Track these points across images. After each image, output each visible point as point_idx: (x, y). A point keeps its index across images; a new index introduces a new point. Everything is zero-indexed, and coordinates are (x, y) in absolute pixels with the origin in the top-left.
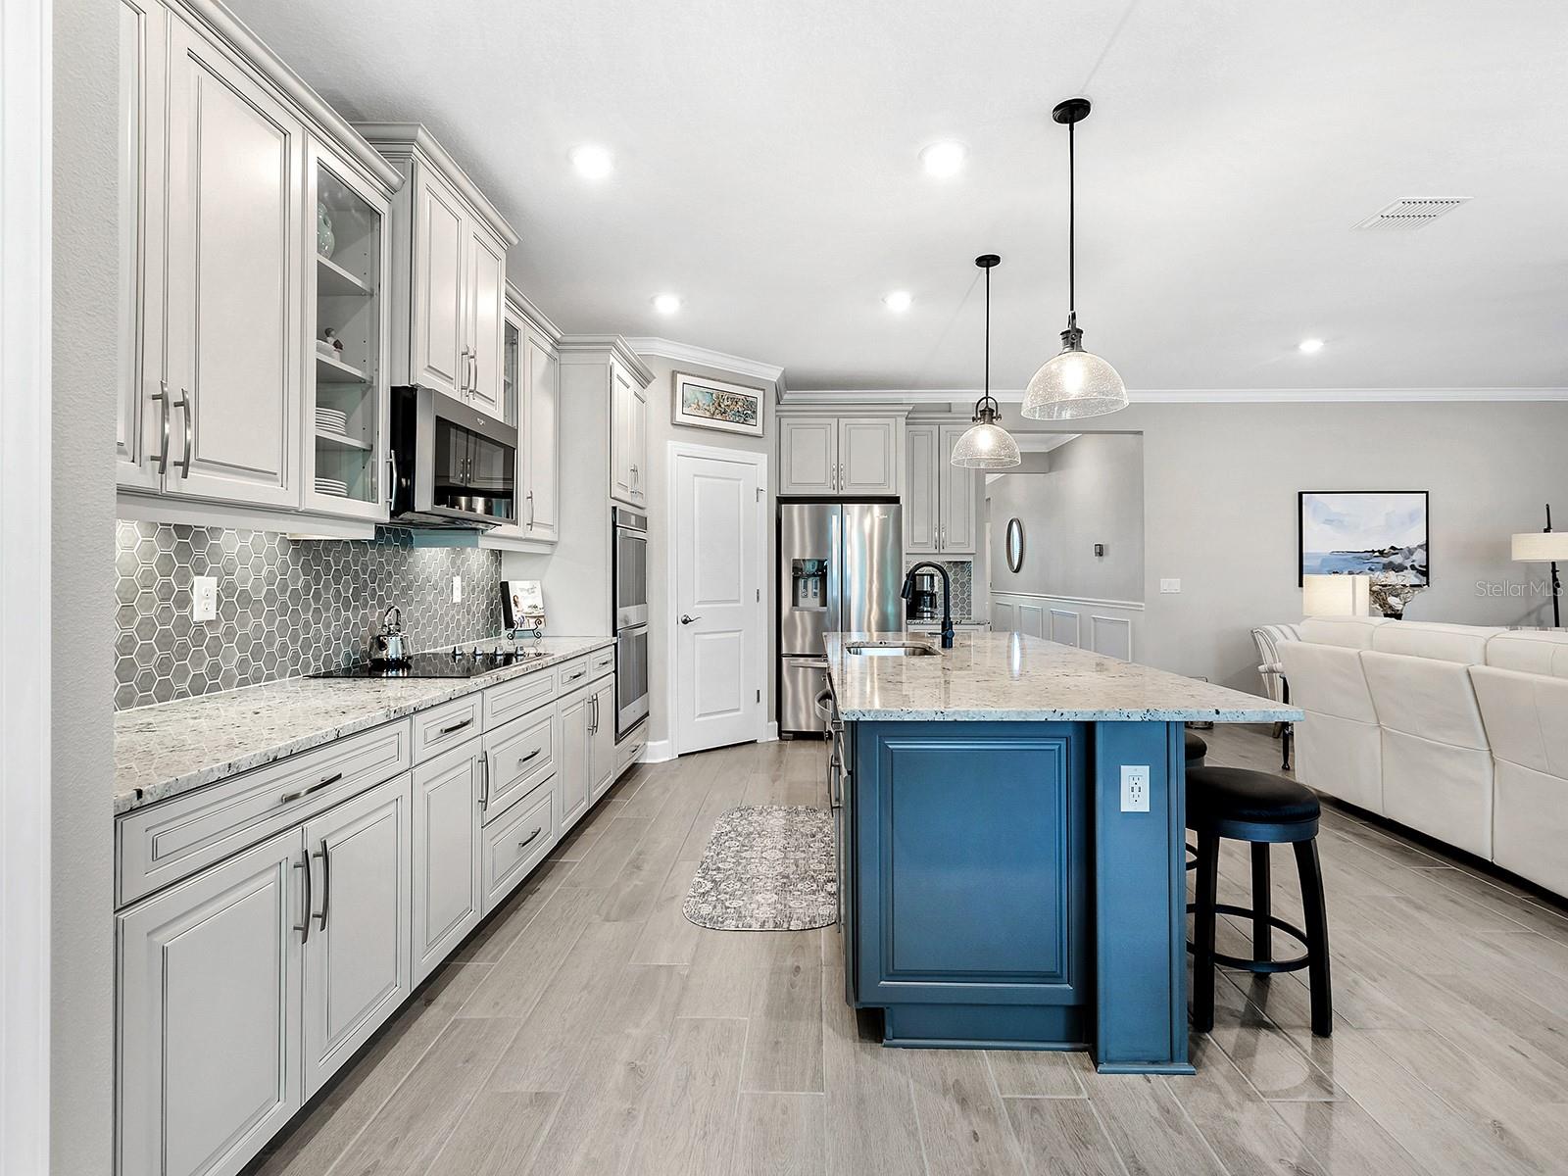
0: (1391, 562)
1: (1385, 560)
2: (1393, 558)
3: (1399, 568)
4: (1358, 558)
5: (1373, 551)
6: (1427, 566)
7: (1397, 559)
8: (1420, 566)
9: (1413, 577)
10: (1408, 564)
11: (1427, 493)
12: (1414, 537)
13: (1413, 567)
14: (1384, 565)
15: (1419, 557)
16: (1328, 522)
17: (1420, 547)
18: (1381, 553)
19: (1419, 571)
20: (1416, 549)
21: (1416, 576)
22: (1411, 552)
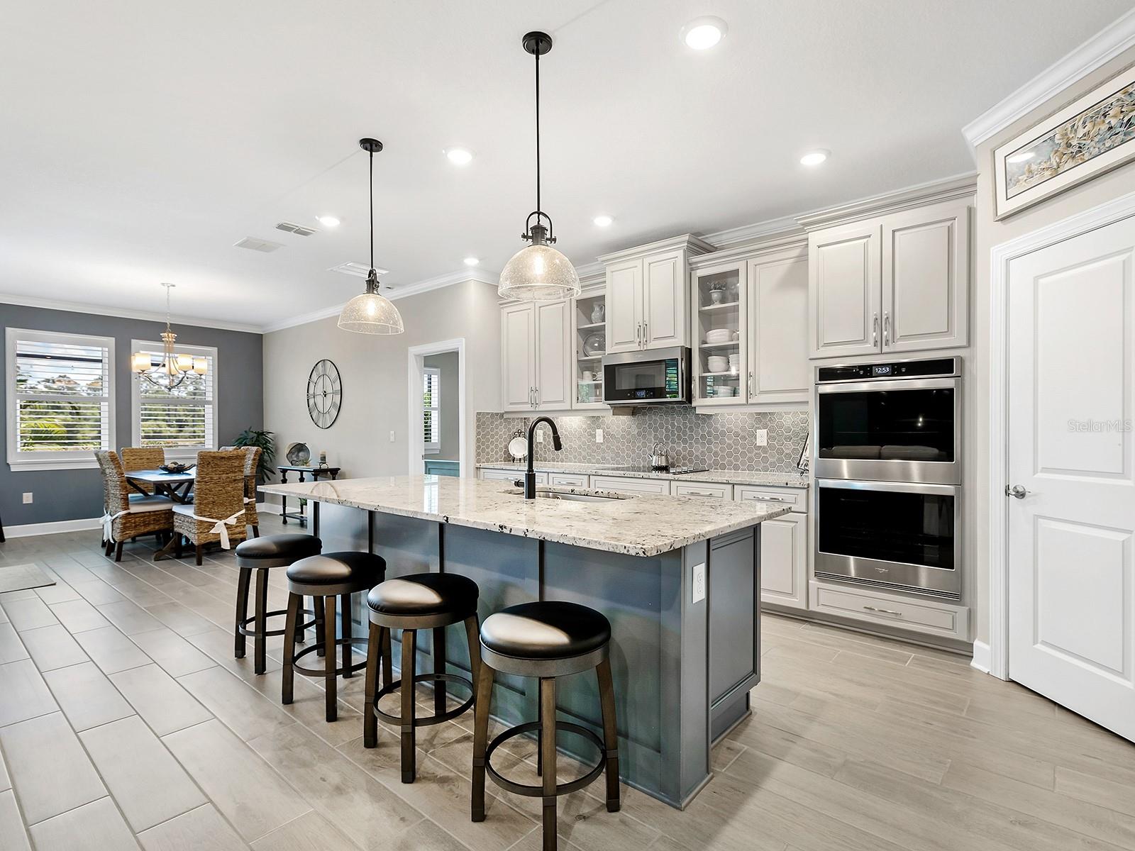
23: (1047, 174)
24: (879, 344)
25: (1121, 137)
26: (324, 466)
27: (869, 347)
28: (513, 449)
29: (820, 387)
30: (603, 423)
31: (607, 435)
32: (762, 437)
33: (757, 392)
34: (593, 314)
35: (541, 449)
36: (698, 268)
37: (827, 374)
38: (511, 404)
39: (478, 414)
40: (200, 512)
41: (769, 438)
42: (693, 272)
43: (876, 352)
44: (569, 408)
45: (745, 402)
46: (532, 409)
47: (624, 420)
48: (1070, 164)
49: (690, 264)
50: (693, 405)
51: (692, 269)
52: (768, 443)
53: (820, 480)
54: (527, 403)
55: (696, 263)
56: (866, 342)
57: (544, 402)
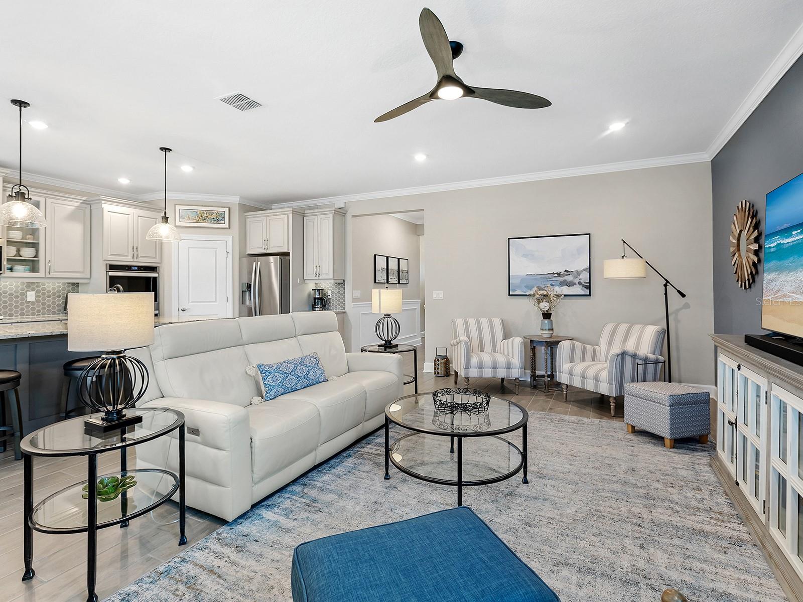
0: (565, 281)
1: (561, 279)
2: (567, 278)
3: (570, 284)
4: (544, 278)
5: (553, 274)
6: (590, 283)
7: (569, 278)
8: (585, 282)
9: (579, 289)
10: (577, 281)
11: (589, 234)
12: (582, 263)
13: (580, 283)
14: (561, 282)
15: (584, 277)
16: (525, 256)
17: (584, 270)
18: (559, 274)
19: (584, 286)
20: (582, 271)
21: (582, 289)
22: (578, 273)
23: (195, 221)
25: (216, 222)
27: (130, 258)
29: (110, 273)
32: (31, 296)
33: (52, 271)
41: (37, 296)
45: (44, 276)
48: (202, 221)
52: (35, 299)
56: (128, 256)
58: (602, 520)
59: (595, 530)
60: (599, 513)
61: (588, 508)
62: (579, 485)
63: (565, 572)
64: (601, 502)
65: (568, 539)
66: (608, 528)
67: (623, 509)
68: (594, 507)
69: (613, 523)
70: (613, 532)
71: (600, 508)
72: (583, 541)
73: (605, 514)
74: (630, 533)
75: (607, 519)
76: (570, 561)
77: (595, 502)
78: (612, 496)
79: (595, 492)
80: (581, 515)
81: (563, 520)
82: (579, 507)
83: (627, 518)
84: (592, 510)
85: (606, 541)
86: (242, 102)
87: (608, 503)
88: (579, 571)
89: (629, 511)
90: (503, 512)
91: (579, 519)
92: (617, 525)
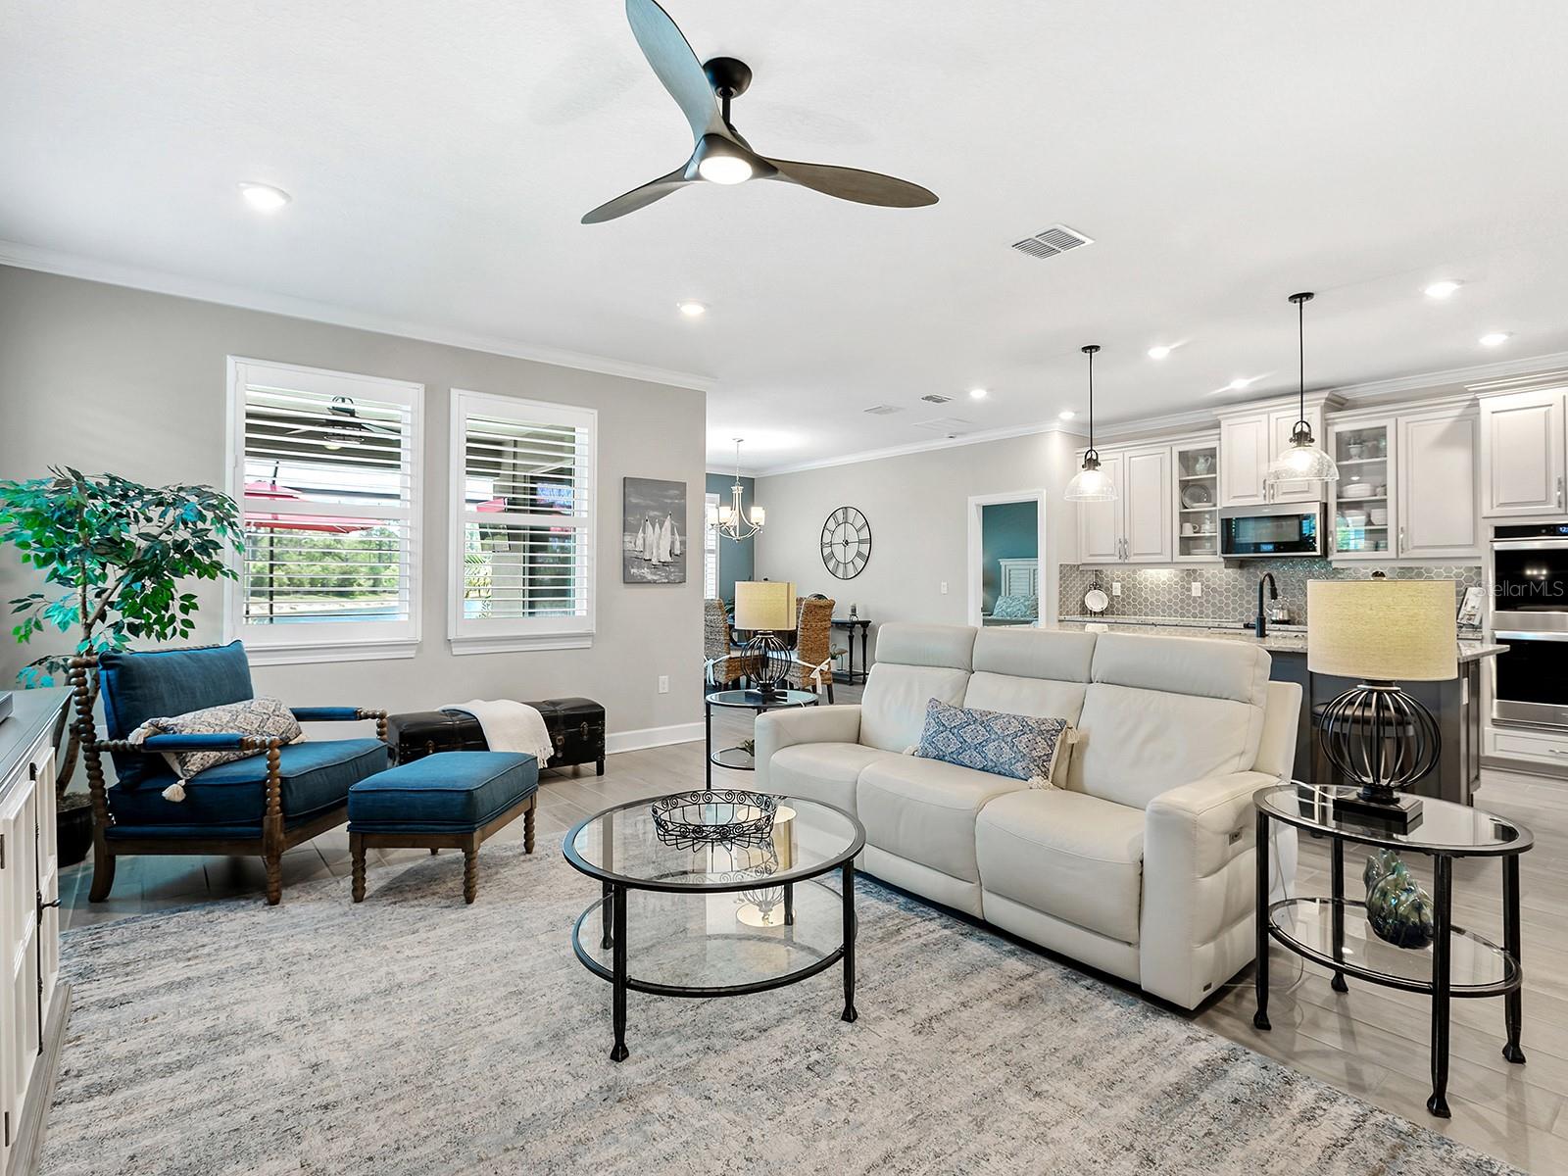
24: (1563, 505)
26: (855, 619)
27: (1553, 507)
28: (1090, 603)
29: (1495, 544)
30: (1201, 575)
31: (1207, 589)
33: (1410, 547)
34: (1197, 466)
35: (1118, 603)
36: (1336, 423)
37: (1502, 532)
38: (1091, 555)
39: (1061, 565)
40: (802, 657)
42: (1329, 428)
43: (1562, 512)
44: (1170, 561)
45: (1394, 556)
46: (1120, 561)
47: (1232, 573)
49: (1326, 420)
50: (1329, 559)
51: (1328, 425)
53: (1496, 632)
54: (1113, 555)
55: (1334, 419)
56: (1549, 504)
57: (1135, 555)
58: (406, 1071)
59: (410, 1045)
60: (421, 1083)
61: (448, 1081)
62: (511, 1131)
63: (417, 976)
64: (431, 1114)
65: (444, 1010)
66: (387, 1064)
67: (372, 1128)
68: (439, 1092)
69: (382, 1080)
70: (376, 1064)
71: (425, 1096)
72: (418, 1020)
73: (406, 1088)
74: (342, 1078)
75: (398, 1079)
76: (419, 988)
77: (443, 1106)
78: (416, 1153)
79: (460, 1134)
80: (451, 1058)
81: (473, 1032)
82: (468, 1073)
83: (357, 1109)
84: (438, 1083)
85: (381, 1042)
86: (1048, 244)
87: (416, 1120)
88: (399, 986)
89: (356, 1130)
90: (571, 984)
91: (450, 1049)
92: (373, 1081)
